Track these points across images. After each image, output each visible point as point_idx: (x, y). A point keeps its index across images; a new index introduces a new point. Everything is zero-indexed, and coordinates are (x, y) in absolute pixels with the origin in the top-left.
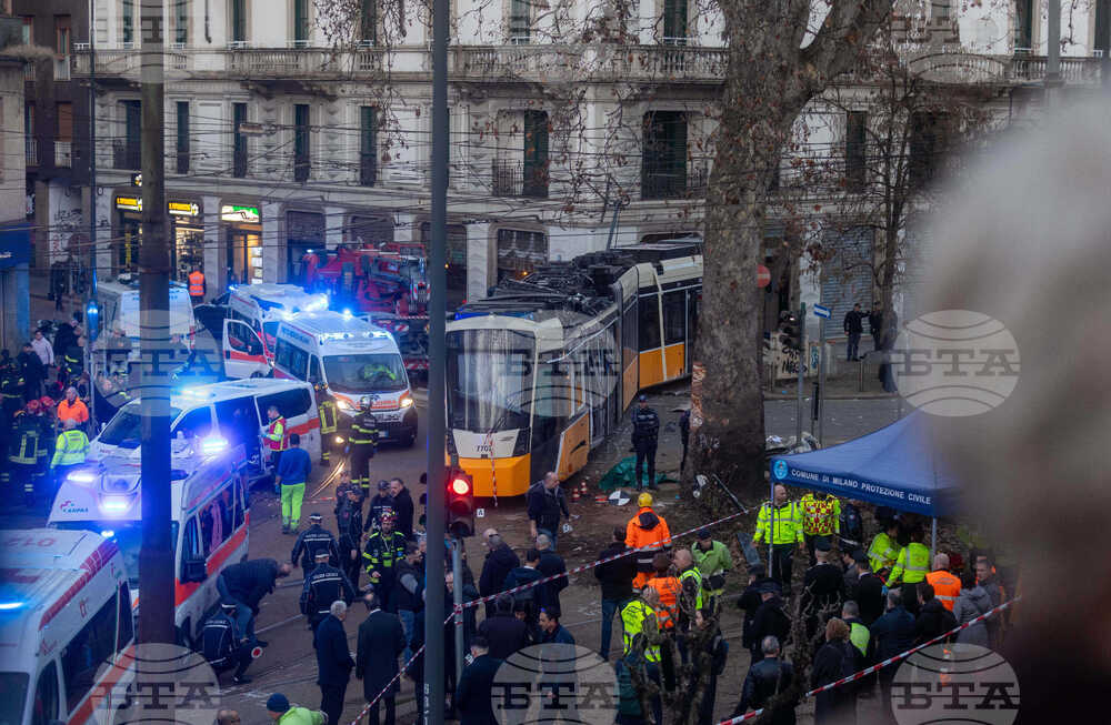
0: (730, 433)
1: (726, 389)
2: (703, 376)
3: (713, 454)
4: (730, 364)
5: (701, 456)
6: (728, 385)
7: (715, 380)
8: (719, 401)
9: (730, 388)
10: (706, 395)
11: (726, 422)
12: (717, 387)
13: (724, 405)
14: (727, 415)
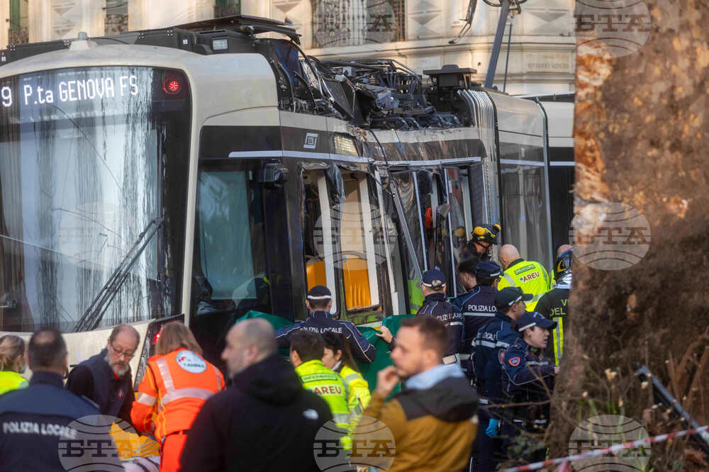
0: (691, 243)
1: (675, 107)
2: (605, 71)
3: (640, 310)
4: (686, 27)
5: (604, 318)
6: (681, 92)
7: (642, 79)
8: (654, 143)
9: (687, 102)
10: (615, 129)
11: (680, 207)
12: (646, 102)
13: (668, 157)
14: (683, 187)
